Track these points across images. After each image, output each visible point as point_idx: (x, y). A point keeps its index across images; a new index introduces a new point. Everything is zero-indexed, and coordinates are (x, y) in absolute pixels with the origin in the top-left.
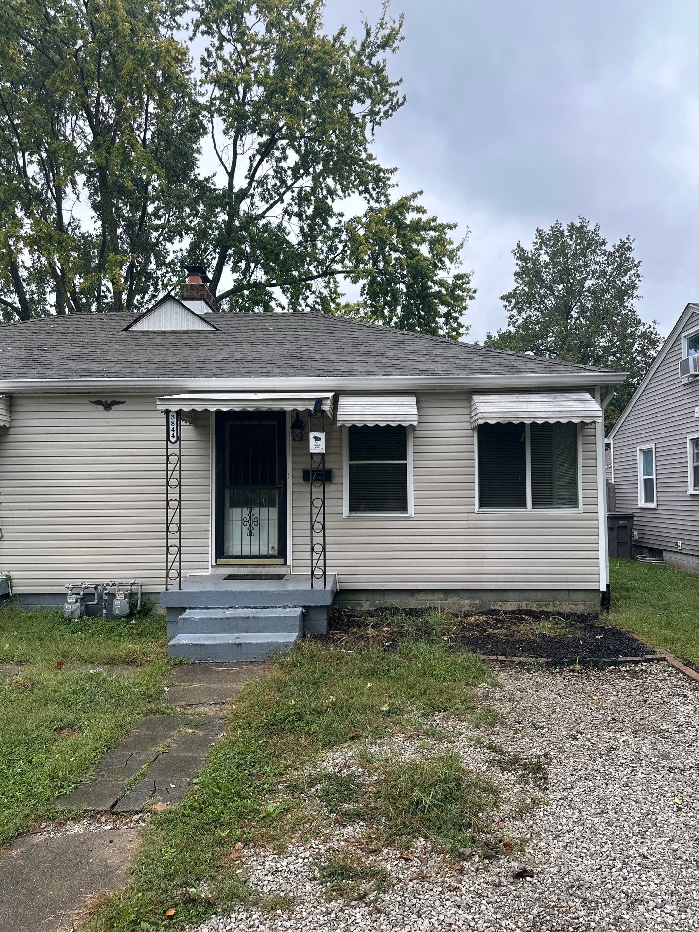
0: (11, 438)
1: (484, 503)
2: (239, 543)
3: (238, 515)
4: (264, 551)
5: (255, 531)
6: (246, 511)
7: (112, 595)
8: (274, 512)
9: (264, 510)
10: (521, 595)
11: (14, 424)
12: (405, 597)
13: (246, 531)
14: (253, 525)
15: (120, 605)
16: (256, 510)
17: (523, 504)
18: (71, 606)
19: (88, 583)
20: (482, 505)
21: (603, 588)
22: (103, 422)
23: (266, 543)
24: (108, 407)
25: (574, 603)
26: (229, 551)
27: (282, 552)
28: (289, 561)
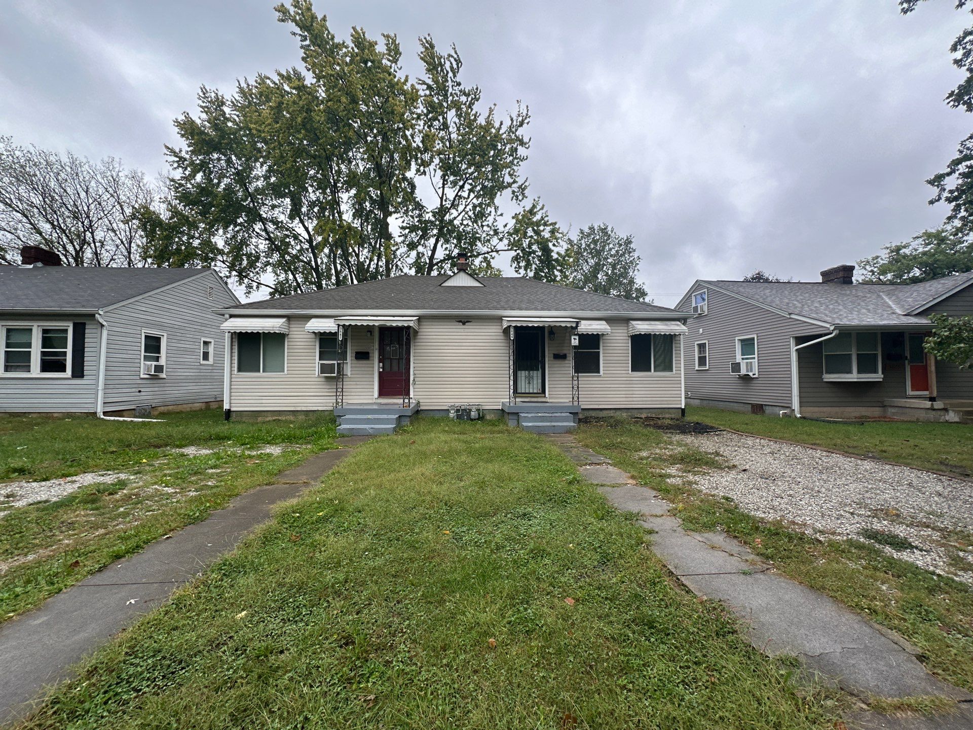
0: (419, 337)
1: (634, 369)
2: (523, 387)
3: (522, 374)
4: (535, 391)
5: (531, 382)
6: (527, 372)
7: (470, 410)
8: (540, 373)
9: (535, 372)
10: (648, 410)
11: (421, 330)
12: (598, 412)
13: (527, 382)
14: (529, 379)
15: (474, 414)
16: (531, 372)
17: (649, 370)
18: (452, 414)
19: (457, 404)
20: (632, 370)
21: (683, 407)
22: (462, 330)
23: (535, 387)
24: (464, 324)
25: (670, 414)
26: (519, 391)
27: (544, 391)
28: (547, 395)
